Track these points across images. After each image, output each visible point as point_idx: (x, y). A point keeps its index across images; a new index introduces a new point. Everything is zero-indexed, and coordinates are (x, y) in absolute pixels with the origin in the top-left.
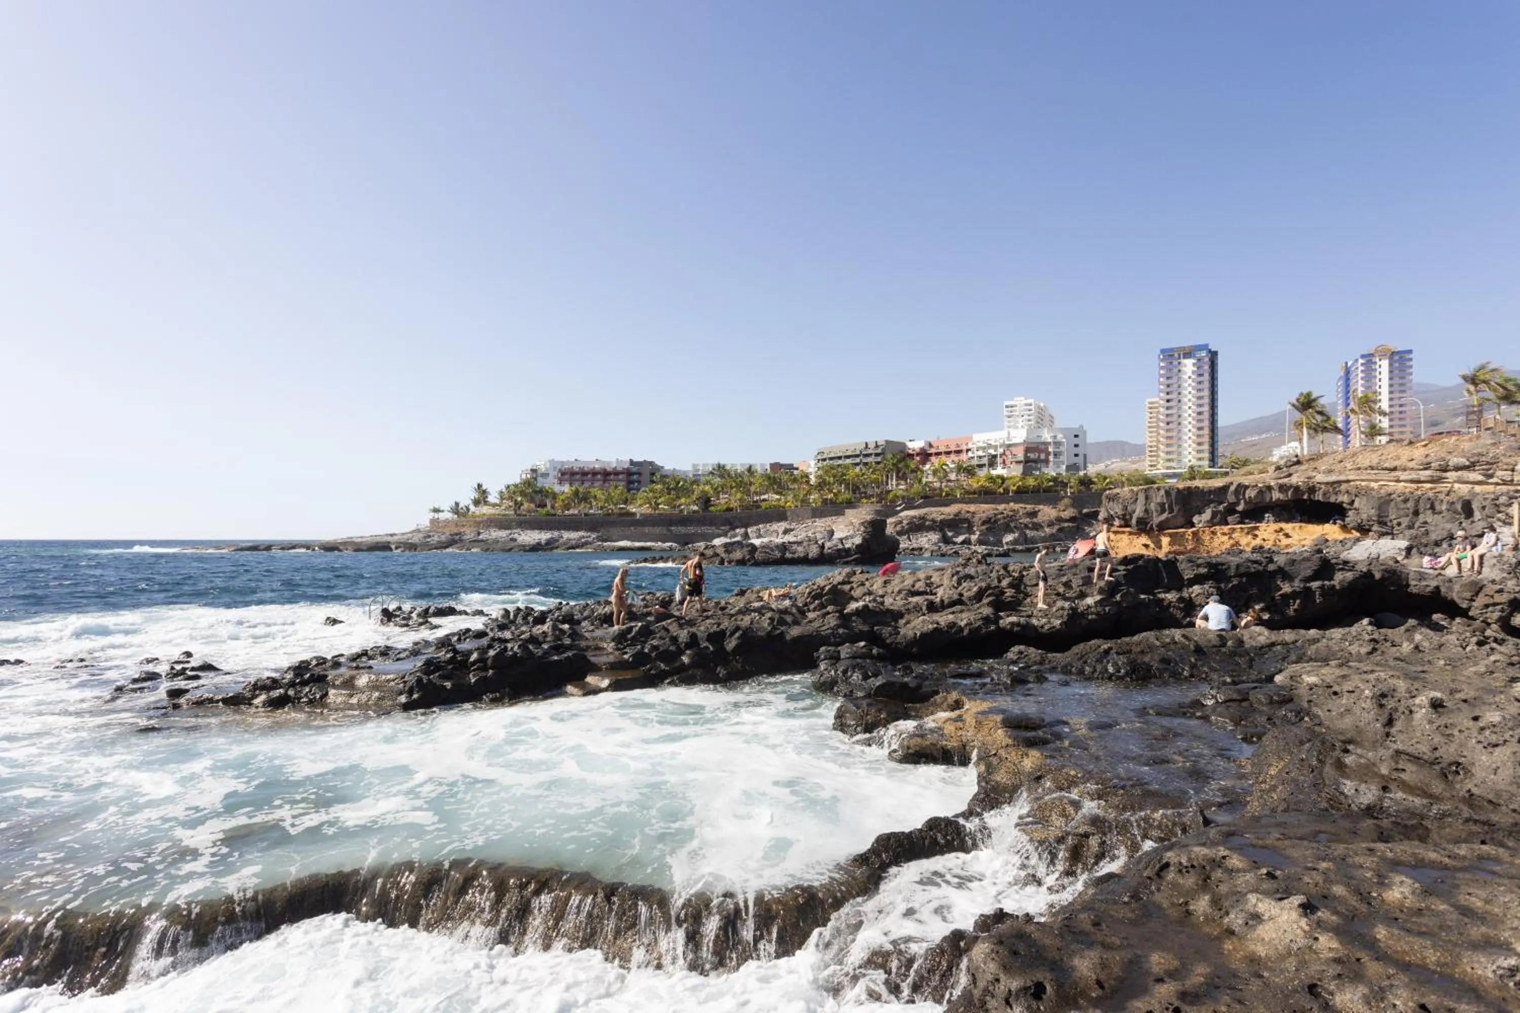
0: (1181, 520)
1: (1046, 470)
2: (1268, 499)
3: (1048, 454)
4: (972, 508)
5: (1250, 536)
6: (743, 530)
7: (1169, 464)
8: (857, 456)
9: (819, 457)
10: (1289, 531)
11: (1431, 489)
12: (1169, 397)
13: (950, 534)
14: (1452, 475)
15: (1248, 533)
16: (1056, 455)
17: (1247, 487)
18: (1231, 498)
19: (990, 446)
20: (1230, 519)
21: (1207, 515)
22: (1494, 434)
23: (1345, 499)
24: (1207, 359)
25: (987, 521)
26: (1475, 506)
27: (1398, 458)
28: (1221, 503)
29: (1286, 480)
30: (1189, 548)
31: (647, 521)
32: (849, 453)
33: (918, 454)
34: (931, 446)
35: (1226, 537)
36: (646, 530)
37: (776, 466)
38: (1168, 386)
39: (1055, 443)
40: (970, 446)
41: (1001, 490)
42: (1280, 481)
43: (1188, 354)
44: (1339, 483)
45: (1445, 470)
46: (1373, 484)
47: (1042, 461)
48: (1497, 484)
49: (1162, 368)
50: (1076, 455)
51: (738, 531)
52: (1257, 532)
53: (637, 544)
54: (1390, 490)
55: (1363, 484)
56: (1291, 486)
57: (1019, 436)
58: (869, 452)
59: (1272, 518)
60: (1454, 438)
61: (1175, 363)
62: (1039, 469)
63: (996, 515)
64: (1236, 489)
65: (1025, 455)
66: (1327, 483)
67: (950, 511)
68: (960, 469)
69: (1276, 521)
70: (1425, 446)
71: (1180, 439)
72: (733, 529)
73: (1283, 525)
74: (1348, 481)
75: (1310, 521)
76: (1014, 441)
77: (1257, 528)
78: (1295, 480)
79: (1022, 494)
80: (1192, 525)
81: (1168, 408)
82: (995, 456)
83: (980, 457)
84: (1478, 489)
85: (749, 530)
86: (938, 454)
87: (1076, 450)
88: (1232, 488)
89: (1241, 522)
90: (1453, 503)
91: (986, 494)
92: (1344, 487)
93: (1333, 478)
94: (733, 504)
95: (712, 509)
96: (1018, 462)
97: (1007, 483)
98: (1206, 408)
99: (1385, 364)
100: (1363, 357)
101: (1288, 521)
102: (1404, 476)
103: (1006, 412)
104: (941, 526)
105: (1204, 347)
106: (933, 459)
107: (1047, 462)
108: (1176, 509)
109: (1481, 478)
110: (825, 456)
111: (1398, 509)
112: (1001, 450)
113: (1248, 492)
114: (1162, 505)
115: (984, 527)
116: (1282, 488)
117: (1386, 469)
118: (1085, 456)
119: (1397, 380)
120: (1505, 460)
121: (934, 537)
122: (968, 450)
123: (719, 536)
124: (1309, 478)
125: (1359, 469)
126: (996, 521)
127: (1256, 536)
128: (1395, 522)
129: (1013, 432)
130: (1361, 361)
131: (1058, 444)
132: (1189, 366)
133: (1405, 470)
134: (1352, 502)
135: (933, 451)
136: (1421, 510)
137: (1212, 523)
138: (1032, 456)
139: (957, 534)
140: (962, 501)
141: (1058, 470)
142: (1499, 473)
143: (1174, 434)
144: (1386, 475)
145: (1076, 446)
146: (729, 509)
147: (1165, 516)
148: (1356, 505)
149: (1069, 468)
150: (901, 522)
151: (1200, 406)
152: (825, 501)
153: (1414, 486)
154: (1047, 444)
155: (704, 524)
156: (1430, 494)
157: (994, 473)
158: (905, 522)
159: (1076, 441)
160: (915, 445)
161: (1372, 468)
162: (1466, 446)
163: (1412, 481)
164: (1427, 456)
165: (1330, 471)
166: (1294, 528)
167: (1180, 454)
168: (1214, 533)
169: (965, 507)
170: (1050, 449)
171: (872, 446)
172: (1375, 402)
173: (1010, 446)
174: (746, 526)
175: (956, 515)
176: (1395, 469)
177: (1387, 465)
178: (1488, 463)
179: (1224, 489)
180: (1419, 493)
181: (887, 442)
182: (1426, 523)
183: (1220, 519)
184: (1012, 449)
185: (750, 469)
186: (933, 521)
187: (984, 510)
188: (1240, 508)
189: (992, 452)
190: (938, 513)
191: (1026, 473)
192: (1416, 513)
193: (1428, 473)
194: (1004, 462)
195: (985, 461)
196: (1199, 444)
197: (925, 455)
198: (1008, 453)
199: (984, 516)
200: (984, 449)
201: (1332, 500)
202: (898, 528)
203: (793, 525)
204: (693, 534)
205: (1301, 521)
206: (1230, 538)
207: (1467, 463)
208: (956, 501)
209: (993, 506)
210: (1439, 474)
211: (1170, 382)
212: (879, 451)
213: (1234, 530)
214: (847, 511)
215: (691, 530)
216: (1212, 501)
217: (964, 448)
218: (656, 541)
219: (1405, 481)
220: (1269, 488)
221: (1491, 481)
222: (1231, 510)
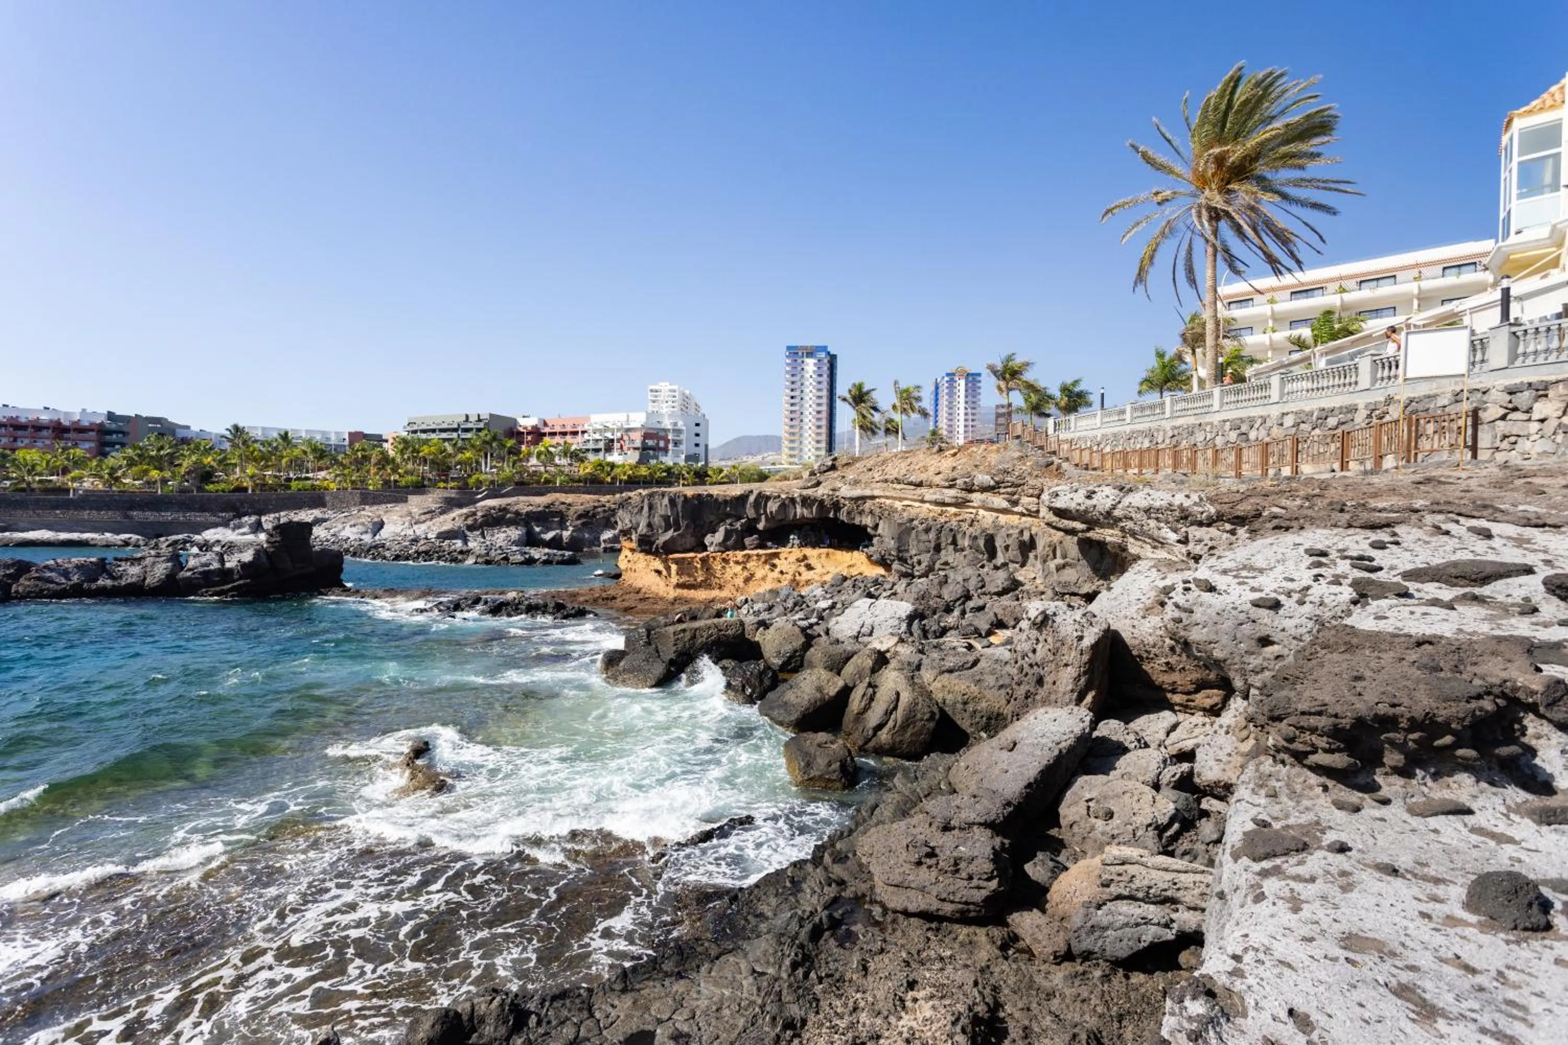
0: (690, 541)
1: (663, 459)
2: (791, 517)
3: (667, 441)
4: (570, 498)
5: (768, 567)
6: (253, 518)
7: (792, 460)
8: (455, 430)
9: (409, 429)
10: (812, 561)
11: (956, 515)
12: (793, 394)
13: (537, 529)
14: (977, 497)
15: (765, 562)
16: (676, 444)
17: (768, 498)
18: (750, 512)
19: (607, 429)
20: (747, 541)
21: (719, 536)
22: (1021, 444)
23: (868, 521)
24: (826, 361)
25: (584, 515)
26: (999, 543)
27: (926, 469)
28: (740, 518)
29: (809, 492)
30: (699, 579)
31: (90, 501)
32: (445, 426)
33: (528, 433)
34: (545, 424)
35: (739, 568)
36: (85, 514)
37: (356, 436)
38: (793, 383)
39: (674, 430)
40: (586, 427)
41: (609, 479)
42: (805, 492)
43: (810, 354)
44: (864, 498)
45: (970, 491)
46: (898, 505)
47: (660, 449)
48: (1023, 515)
49: (788, 364)
50: (697, 445)
51: (246, 518)
52: (776, 561)
53: (63, 536)
54: (913, 512)
55: (888, 502)
56: (815, 500)
57: (638, 420)
58: (469, 426)
59: (797, 542)
60: (983, 446)
61: (799, 361)
62: (657, 458)
63: (595, 507)
64: (756, 500)
65: (643, 442)
66: (851, 499)
67: (540, 501)
68: (567, 452)
69: (801, 546)
70: (954, 455)
71: (801, 435)
72: (239, 516)
73: (808, 551)
74: (873, 498)
75: (839, 546)
76: (632, 425)
77: (776, 555)
78: (821, 492)
79: (633, 482)
80: (705, 548)
81: (792, 405)
82: (612, 441)
83: (597, 441)
84: (1003, 519)
85: (263, 519)
86: (553, 434)
87: (697, 440)
88: (752, 498)
89: (762, 546)
90: (976, 538)
91: (593, 484)
92: (868, 504)
93: (857, 492)
94: (247, 483)
95: (210, 487)
96: (635, 449)
97: (617, 471)
98: (824, 408)
99: (962, 382)
100: (948, 375)
101: (814, 546)
102: (929, 494)
103: (650, 396)
104: (525, 520)
105: (824, 349)
106: (547, 439)
107: (665, 450)
108: (683, 523)
109: (1005, 504)
110: (415, 427)
111: (919, 541)
112: (619, 435)
113: (769, 504)
114: (666, 518)
115: (579, 522)
116: (806, 501)
117: (911, 484)
118: (706, 446)
119: (970, 398)
120: (1032, 482)
121: (515, 533)
122: (584, 432)
123: (215, 525)
124: (834, 490)
125: (886, 481)
126: (594, 515)
127: (774, 566)
128: (915, 559)
129: (633, 416)
130: (946, 379)
131: (678, 432)
132: (810, 365)
133: (930, 486)
134: (876, 527)
135: (547, 430)
136: (943, 545)
137: (724, 546)
138: (650, 443)
139: (549, 529)
140: (562, 490)
141: (676, 460)
142: (1025, 500)
143: (796, 430)
144: (911, 492)
145: (697, 435)
146: (241, 489)
147: (670, 533)
148: (880, 531)
149: (688, 458)
150: (474, 514)
151: (819, 405)
152: (386, 483)
153: (938, 509)
154: (666, 431)
155: (190, 509)
156: (954, 523)
157: (610, 459)
158: (479, 514)
159: (697, 430)
160: (526, 423)
161: (898, 481)
162: (993, 458)
163: (937, 503)
164: (954, 468)
165: (856, 482)
166: (819, 556)
167: (801, 450)
168: (725, 561)
169: (562, 497)
170: (670, 437)
171: (473, 418)
172: (918, 399)
173: (628, 430)
174: (260, 513)
175: (548, 507)
176: (920, 485)
177: (912, 479)
178: (1013, 485)
179: (743, 498)
180: (942, 519)
181: (491, 415)
182: (946, 563)
183: (735, 542)
184: (630, 434)
185: (285, 437)
186: (517, 513)
187: (582, 501)
188: (761, 526)
189: (609, 435)
190: (525, 503)
191: (643, 461)
192: (938, 548)
193: (952, 492)
194: (621, 447)
195: (601, 445)
196: (818, 442)
197: (537, 434)
198: (625, 438)
199: (581, 508)
200: (600, 431)
201: (857, 522)
202: (470, 521)
203: (330, 514)
204: (170, 523)
205: (830, 546)
206: (745, 568)
207: (992, 483)
208: (555, 490)
209: (595, 497)
210: (964, 494)
211: (794, 379)
212: (481, 425)
213: (749, 557)
214: (410, 497)
215: (168, 516)
216: (728, 516)
217: (580, 429)
218: (102, 531)
219: (930, 502)
220: (793, 500)
221: (1016, 509)
222: (750, 528)
